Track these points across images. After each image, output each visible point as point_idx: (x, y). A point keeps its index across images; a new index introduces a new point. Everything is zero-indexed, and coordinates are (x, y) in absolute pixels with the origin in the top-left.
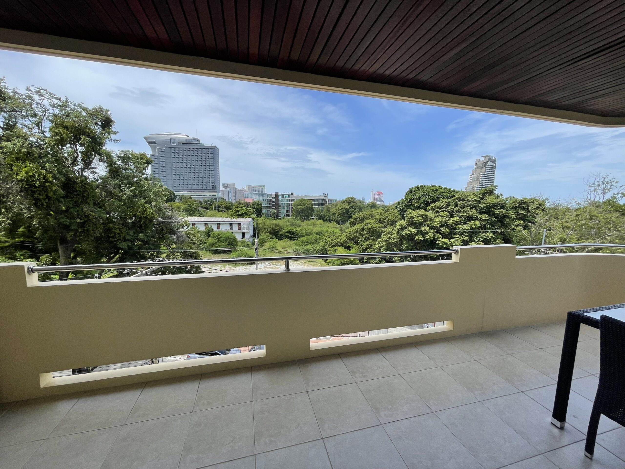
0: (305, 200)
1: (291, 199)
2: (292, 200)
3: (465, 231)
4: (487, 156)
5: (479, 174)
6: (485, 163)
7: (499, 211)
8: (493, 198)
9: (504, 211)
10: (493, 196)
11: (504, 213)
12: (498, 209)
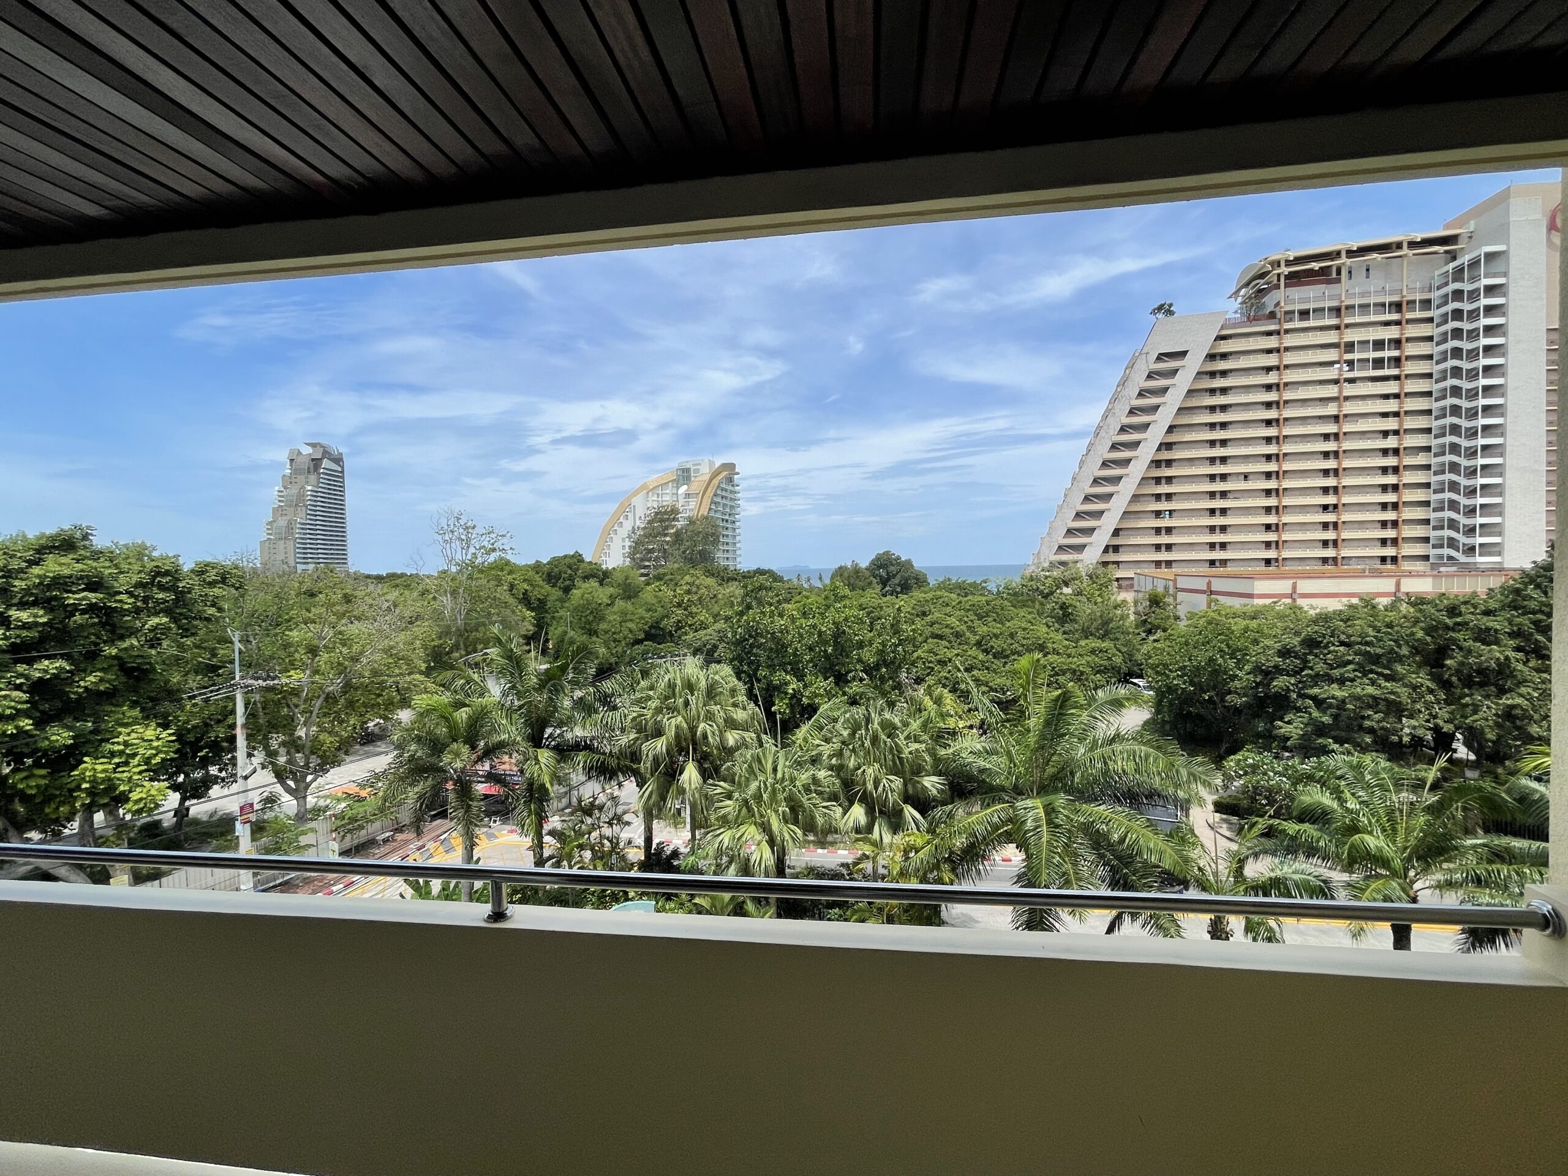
4: (318, 444)
7: (77, 596)
8: (63, 560)
9: (93, 597)
10: (71, 556)
11: (94, 601)
12: (74, 593)
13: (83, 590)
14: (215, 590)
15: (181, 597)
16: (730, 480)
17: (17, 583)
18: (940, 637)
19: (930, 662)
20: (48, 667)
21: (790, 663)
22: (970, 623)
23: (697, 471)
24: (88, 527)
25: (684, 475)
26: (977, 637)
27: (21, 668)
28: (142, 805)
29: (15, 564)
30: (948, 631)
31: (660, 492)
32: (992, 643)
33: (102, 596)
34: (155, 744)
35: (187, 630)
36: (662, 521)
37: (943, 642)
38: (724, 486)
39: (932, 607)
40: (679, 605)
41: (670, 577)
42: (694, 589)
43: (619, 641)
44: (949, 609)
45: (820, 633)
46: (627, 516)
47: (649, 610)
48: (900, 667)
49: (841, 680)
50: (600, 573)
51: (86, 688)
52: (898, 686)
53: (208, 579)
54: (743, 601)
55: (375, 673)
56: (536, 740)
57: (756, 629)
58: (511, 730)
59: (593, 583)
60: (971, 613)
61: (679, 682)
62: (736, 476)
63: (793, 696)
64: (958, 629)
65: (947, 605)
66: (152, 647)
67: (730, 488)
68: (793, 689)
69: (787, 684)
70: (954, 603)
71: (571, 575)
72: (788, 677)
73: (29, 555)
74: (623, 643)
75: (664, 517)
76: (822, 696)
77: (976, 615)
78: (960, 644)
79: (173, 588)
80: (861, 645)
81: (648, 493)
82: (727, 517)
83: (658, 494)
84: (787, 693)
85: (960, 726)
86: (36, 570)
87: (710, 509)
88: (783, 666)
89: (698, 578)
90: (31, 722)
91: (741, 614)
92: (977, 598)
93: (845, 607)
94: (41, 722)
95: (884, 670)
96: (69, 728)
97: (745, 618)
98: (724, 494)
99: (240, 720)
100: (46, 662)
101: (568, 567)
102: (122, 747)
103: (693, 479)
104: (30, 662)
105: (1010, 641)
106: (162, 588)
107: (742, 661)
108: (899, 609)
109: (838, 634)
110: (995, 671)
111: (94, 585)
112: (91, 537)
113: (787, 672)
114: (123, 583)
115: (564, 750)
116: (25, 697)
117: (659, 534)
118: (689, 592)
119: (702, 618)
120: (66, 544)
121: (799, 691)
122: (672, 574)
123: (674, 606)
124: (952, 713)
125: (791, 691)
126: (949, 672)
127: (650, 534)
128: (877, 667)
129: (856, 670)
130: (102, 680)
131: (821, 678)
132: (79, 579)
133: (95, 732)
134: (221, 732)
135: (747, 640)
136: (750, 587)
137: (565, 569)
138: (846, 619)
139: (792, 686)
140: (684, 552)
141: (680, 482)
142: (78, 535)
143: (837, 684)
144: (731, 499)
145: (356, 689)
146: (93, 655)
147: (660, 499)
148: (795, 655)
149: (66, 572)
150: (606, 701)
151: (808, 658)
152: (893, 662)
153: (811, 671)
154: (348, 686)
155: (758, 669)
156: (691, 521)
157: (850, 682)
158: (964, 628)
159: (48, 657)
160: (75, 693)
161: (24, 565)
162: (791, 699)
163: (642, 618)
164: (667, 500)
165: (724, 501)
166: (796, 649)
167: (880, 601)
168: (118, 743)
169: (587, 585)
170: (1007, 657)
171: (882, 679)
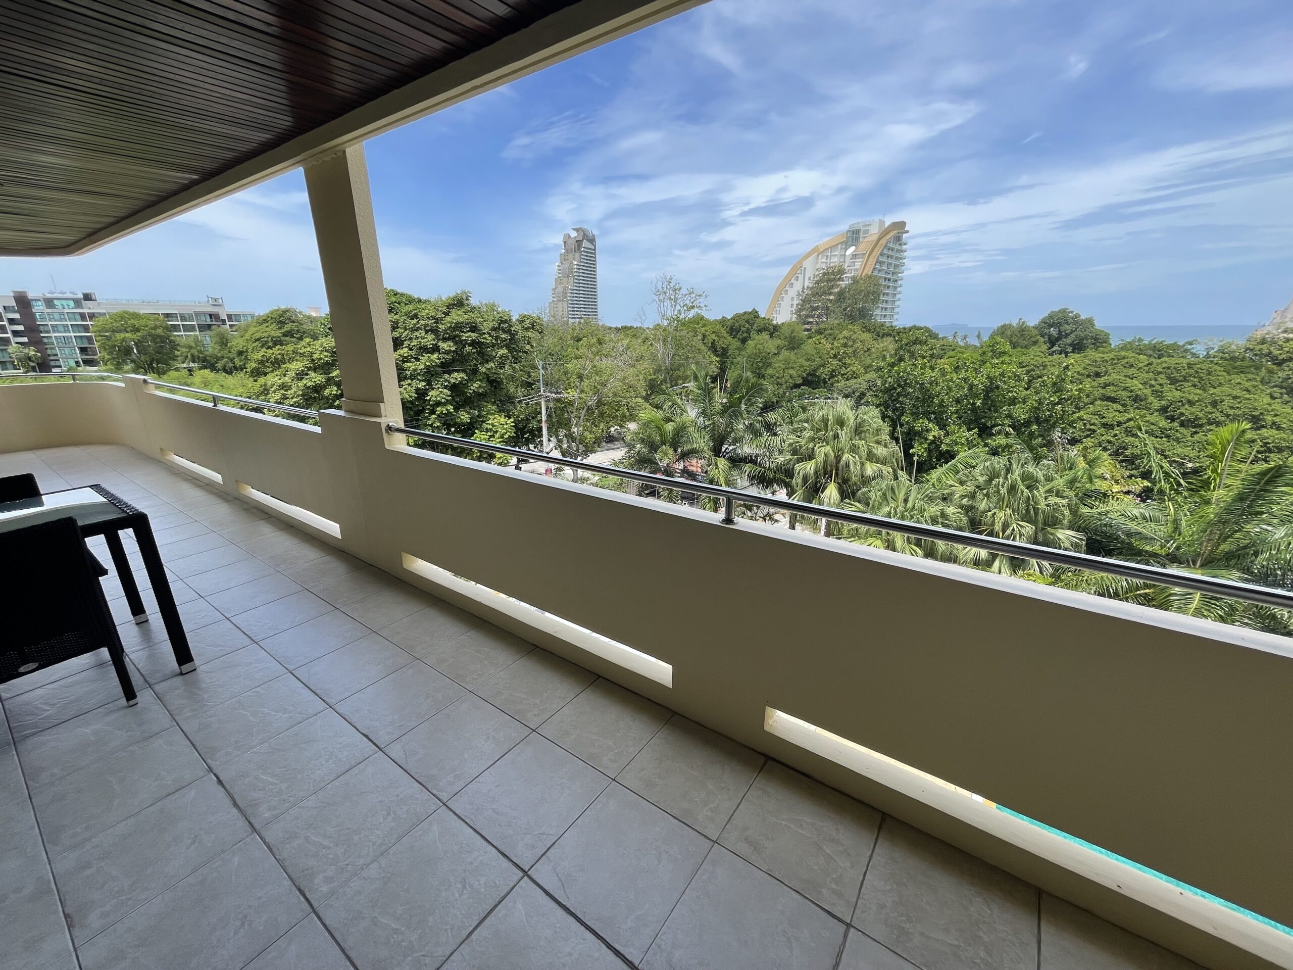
0: (135, 316)
1: (86, 311)
2: (92, 316)
3: (419, 371)
4: (580, 228)
5: (572, 263)
6: (579, 242)
7: (466, 335)
8: (459, 313)
9: (474, 336)
10: (462, 310)
11: (474, 338)
12: (465, 333)
13: (469, 331)
14: (529, 333)
15: (513, 336)
16: (898, 239)
17: (440, 326)
18: (1113, 400)
19: (1094, 424)
20: (457, 377)
21: (934, 413)
22: (1158, 387)
23: (866, 232)
24: (468, 292)
25: (854, 236)
26: (1163, 403)
27: (446, 376)
28: (501, 461)
29: (440, 315)
30: (1124, 393)
31: (829, 254)
32: (1182, 410)
33: (477, 335)
34: (505, 426)
35: (517, 359)
36: (829, 280)
37: (1115, 406)
38: (891, 245)
39: (1110, 368)
40: (835, 356)
41: (830, 332)
42: (850, 343)
43: (781, 385)
44: (1131, 371)
45: (971, 387)
46: (798, 277)
47: (808, 360)
48: (1054, 426)
49: (985, 432)
50: (771, 327)
51: (473, 390)
52: (1049, 444)
53: (526, 326)
54: (896, 354)
55: (615, 395)
56: (717, 452)
57: (906, 380)
58: (702, 442)
59: (765, 336)
60: (1163, 376)
61: (831, 417)
62: (905, 235)
63: (933, 442)
64: (1139, 393)
65: (1132, 366)
66: (501, 368)
67: (897, 247)
68: (934, 436)
69: (928, 431)
70: (1141, 365)
71: (748, 329)
72: (931, 425)
73: (444, 309)
74: (784, 386)
75: (831, 277)
76: (962, 444)
77: (1169, 378)
78: (1138, 408)
79: (508, 331)
80: (1013, 402)
81: (818, 256)
82: (889, 276)
83: (827, 256)
84: (926, 439)
85: (1114, 490)
86: (448, 319)
87: (874, 269)
88: (927, 414)
89: (855, 333)
90: (452, 407)
91: (893, 365)
92: (1172, 362)
93: (1003, 363)
94: (456, 409)
95: (1035, 427)
96: (469, 413)
97: (896, 368)
98: (890, 253)
99: (544, 418)
100: (456, 374)
101: (746, 322)
102: (491, 427)
103: (861, 240)
104: (450, 373)
105: (1210, 409)
106: (504, 331)
107: (888, 408)
108: (1067, 368)
109: (991, 389)
110: (1178, 440)
111: (474, 329)
112: (469, 298)
113: (930, 420)
114: (486, 327)
115: (736, 461)
116: (449, 393)
117: (825, 293)
118: (845, 345)
119: (854, 369)
120: (459, 303)
121: (940, 438)
122: (831, 329)
123: (830, 357)
124: (1108, 476)
125: (931, 438)
126: (1115, 435)
127: (817, 293)
128: (1028, 423)
129: (1003, 425)
130: (480, 386)
131: (964, 428)
132: (466, 325)
133: (479, 416)
134: (533, 424)
135: (895, 389)
136: (904, 341)
137: (743, 323)
138: (1002, 375)
139: (933, 433)
140: (845, 310)
141: (849, 243)
142: (464, 297)
143: (980, 436)
144: (897, 258)
145: (604, 405)
146: (475, 371)
147: (828, 261)
148: (941, 405)
149: (461, 320)
150: (770, 428)
151: (953, 409)
152: (1047, 421)
153: (954, 421)
154: (600, 403)
155: (902, 415)
156: (855, 280)
157: (994, 435)
158: (1148, 391)
159: (457, 371)
160: (469, 393)
161: (443, 315)
162: (929, 444)
163: (802, 366)
164: (835, 261)
165: (890, 261)
166: (943, 400)
167: (1045, 360)
168: (489, 424)
169: (760, 337)
170: (1201, 426)
171: (1031, 435)
